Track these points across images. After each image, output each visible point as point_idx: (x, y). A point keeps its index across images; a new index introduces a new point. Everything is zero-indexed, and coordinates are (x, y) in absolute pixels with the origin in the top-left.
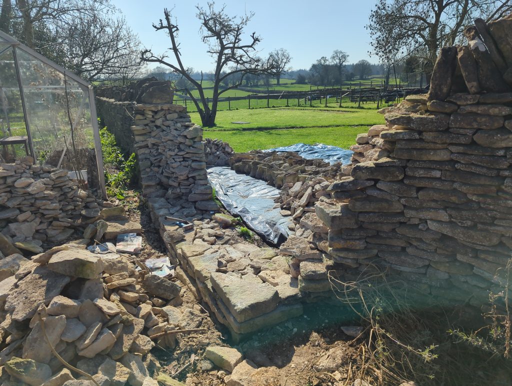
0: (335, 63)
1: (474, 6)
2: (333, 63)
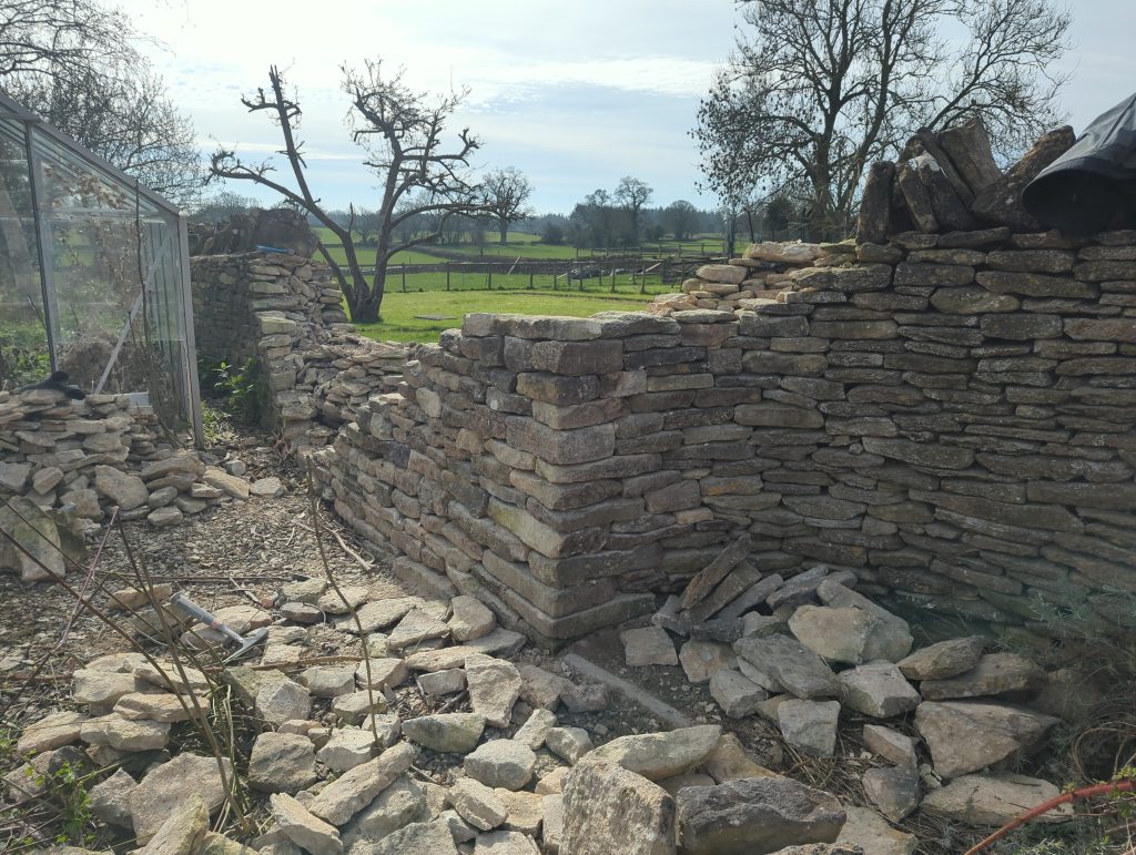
0: (625, 203)
1: (897, 104)
2: (620, 204)
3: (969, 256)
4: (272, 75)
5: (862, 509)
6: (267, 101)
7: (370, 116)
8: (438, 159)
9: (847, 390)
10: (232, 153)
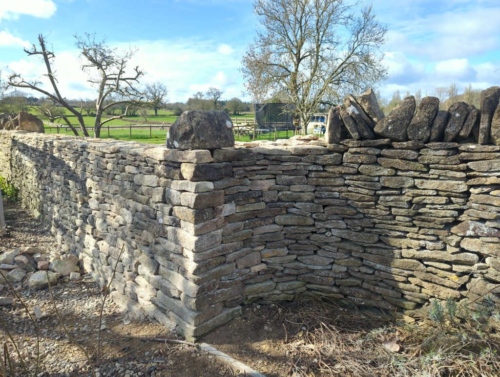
0: (211, 98)
2: (208, 99)
3: (374, 151)
4: (39, 38)
5: (332, 260)
6: (37, 51)
7: (91, 59)
8: (124, 80)
9: (324, 208)
10: (20, 75)
